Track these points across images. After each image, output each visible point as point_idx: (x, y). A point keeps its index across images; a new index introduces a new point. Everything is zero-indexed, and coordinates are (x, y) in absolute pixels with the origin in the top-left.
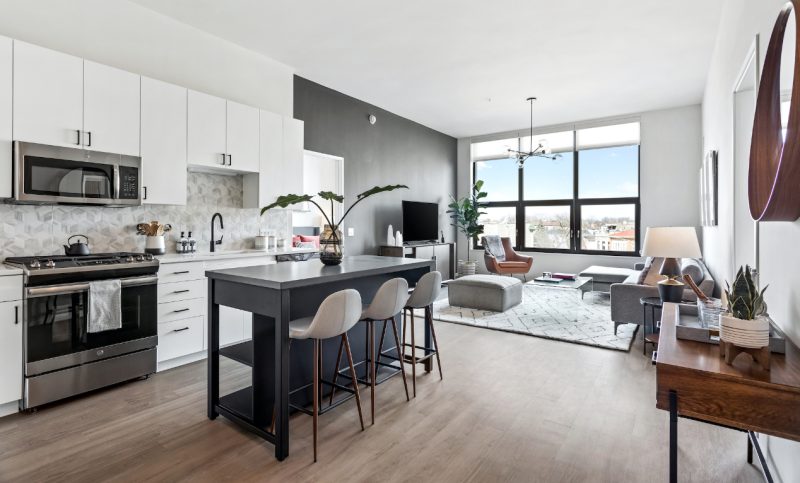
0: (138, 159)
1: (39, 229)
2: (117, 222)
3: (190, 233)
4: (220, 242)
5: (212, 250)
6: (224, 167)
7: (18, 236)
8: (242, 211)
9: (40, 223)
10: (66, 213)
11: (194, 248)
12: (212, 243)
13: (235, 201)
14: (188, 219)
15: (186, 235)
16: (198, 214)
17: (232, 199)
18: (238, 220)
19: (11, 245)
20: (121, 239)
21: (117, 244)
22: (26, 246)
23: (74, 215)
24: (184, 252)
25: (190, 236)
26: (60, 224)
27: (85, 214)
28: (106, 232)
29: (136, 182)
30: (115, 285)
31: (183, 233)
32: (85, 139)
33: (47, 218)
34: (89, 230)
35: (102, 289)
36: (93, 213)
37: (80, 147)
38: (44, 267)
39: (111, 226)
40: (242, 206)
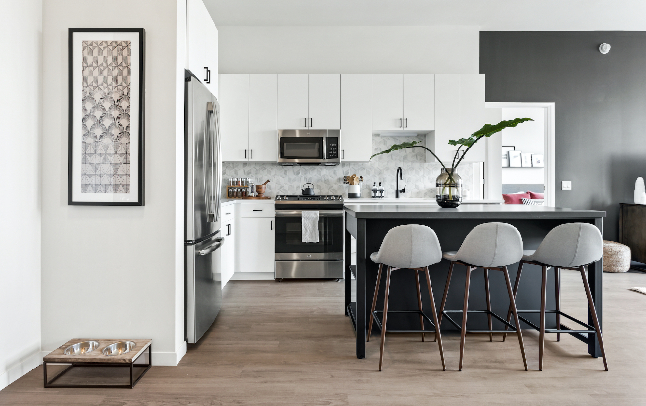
0: (338, 131)
1: (294, 180)
2: (333, 175)
3: (380, 183)
4: (403, 191)
5: (397, 197)
6: (401, 129)
7: (286, 183)
8: (426, 165)
9: (295, 176)
10: (306, 170)
11: (383, 195)
12: (397, 191)
13: (418, 157)
14: (380, 173)
15: (377, 184)
16: (388, 169)
17: (416, 155)
18: (421, 173)
19: (283, 189)
20: (335, 187)
21: (333, 190)
22: (289, 190)
23: (310, 171)
24: (374, 197)
25: (380, 186)
26: (304, 176)
27: (316, 170)
28: (327, 182)
29: (336, 147)
30: (316, 214)
31: (374, 183)
32: (309, 123)
33: (298, 173)
34: (318, 181)
35: (308, 216)
36: (320, 170)
37: (307, 128)
38: (282, 199)
39: (330, 178)
40: (425, 161)
